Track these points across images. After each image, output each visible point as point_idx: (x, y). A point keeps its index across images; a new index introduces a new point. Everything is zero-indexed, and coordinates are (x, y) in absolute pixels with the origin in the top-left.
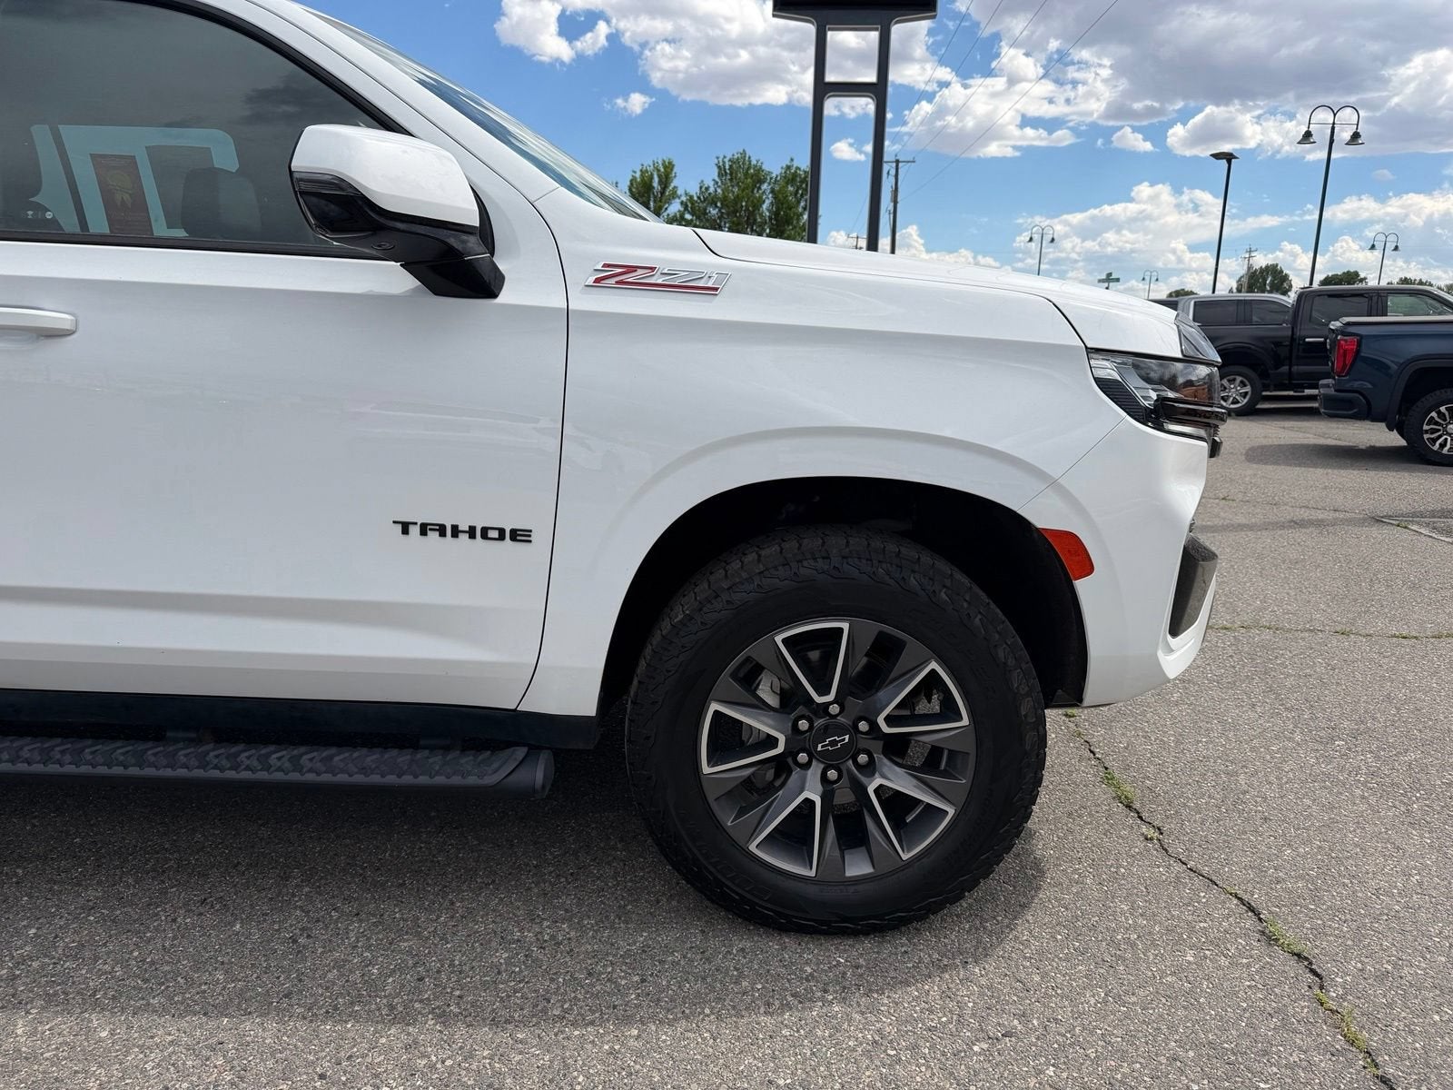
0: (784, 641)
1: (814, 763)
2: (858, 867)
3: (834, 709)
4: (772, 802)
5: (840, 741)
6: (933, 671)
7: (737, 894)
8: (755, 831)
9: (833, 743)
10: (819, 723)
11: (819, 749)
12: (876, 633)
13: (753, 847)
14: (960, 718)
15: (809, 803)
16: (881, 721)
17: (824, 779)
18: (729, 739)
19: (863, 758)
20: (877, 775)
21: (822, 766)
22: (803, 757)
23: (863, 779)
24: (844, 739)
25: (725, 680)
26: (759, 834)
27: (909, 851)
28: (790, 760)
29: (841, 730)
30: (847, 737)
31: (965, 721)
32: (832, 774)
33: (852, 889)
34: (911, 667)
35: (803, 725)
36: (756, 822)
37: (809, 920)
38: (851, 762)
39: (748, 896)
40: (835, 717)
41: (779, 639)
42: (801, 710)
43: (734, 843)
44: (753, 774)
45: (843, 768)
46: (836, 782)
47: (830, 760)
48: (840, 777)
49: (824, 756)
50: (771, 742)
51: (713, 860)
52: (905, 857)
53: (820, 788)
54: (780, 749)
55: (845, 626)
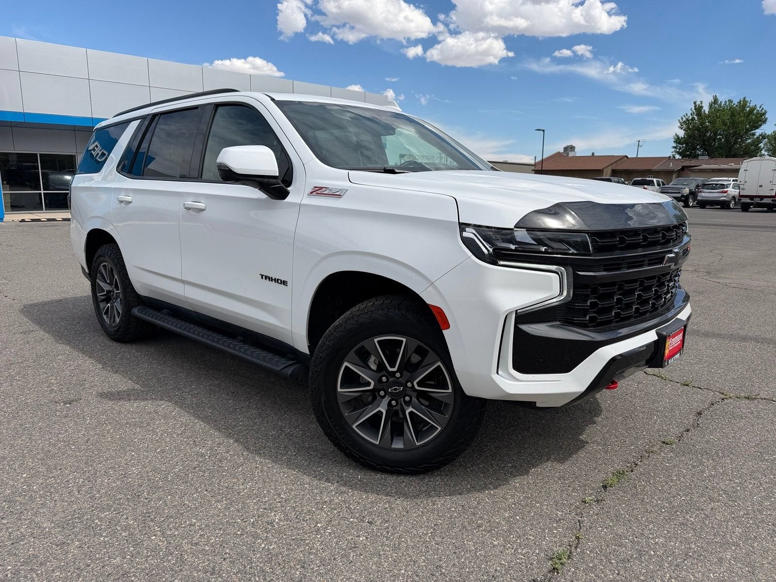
0: (378, 342)
1: (387, 396)
2: (398, 445)
3: (398, 375)
4: (366, 409)
5: (398, 389)
6: (439, 366)
7: (345, 445)
8: (357, 419)
9: (396, 389)
10: (391, 379)
11: (389, 391)
12: (416, 346)
13: (354, 426)
14: (448, 389)
15: (380, 412)
16: (415, 383)
17: (389, 404)
18: (351, 379)
19: (407, 398)
20: (411, 407)
21: (390, 398)
22: (382, 393)
23: (405, 407)
24: (400, 389)
25: (352, 354)
26: (358, 421)
27: (420, 442)
28: (377, 393)
29: (400, 385)
30: (402, 388)
31: (450, 390)
32: (394, 403)
33: (393, 453)
34: (430, 363)
35: (384, 379)
36: (358, 415)
37: (373, 462)
38: (402, 399)
39: (349, 446)
40: (398, 378)
41: (376, 340)
42: (384, 373)
43: (347, 423)
44: (360, 395)
45: (399, 401)
46: (395, 406)
47: (394, 396)
48: (397, 405)
49: (391, 394)
50: (369, 384)
51: (336, 428)
52: (417, 444)
53: (386, 407)
54: (371, 387)
55: (404, 340)
